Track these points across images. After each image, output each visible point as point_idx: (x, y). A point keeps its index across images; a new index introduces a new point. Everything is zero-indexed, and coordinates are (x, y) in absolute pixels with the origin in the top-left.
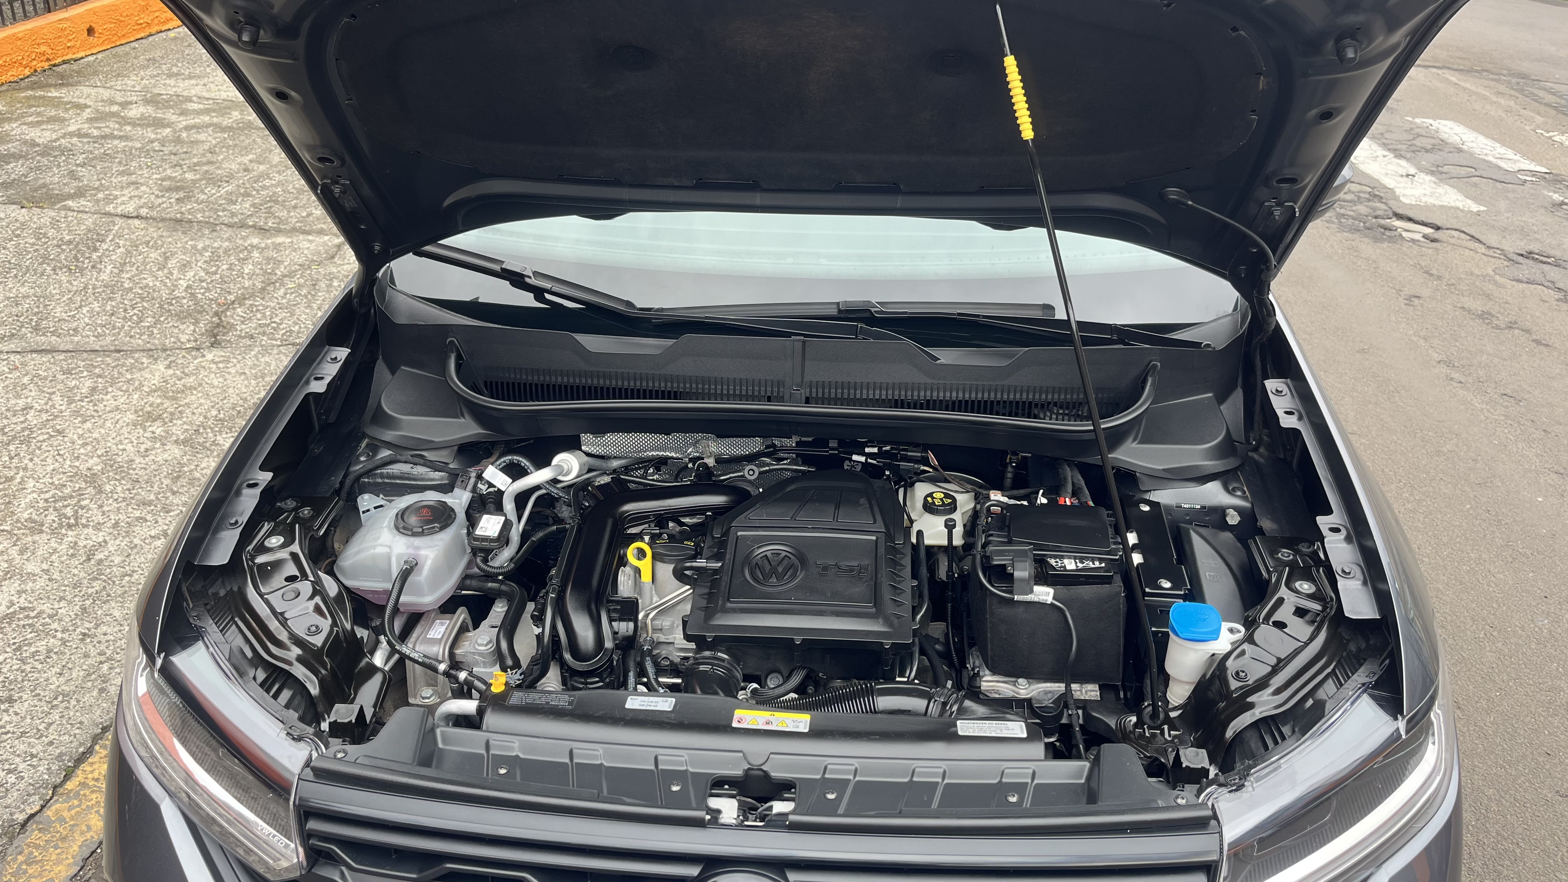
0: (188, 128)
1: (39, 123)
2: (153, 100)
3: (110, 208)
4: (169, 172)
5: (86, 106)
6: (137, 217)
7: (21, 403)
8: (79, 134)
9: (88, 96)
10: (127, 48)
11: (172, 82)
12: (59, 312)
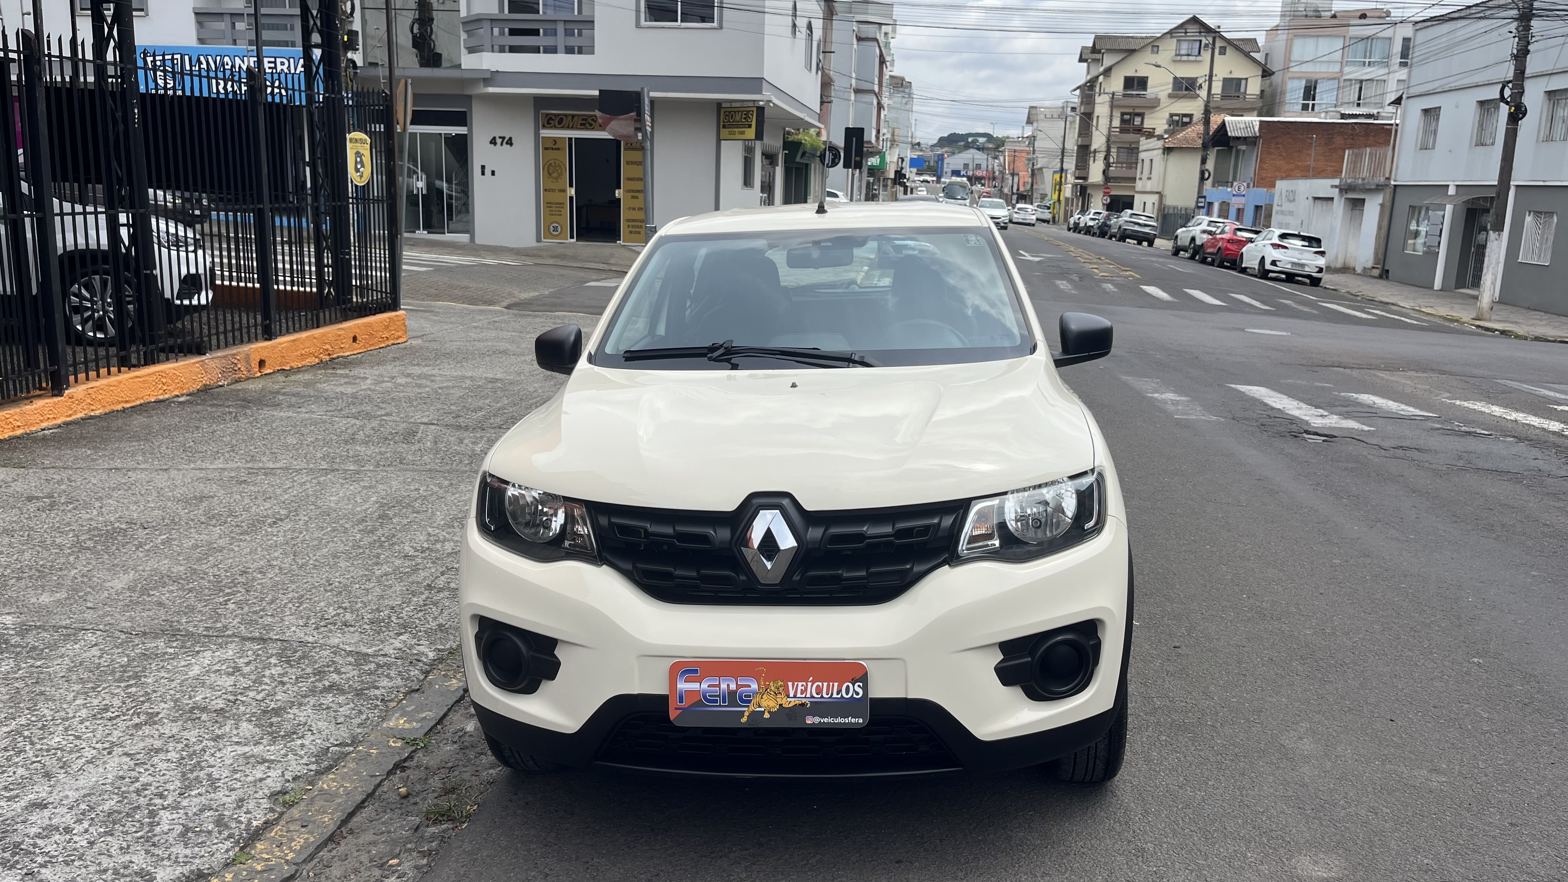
0: (440, 388)
1: (341, 385)
2: (408, 375)
3: (412, 420)
4: (439, 406)
5: (366, 378)
6: (433, 424)
7: (412, 488)
8: (370, 389)
9: (365, 373)
10: (375, 352)
11: (417, 368)
12: (410, 457)
